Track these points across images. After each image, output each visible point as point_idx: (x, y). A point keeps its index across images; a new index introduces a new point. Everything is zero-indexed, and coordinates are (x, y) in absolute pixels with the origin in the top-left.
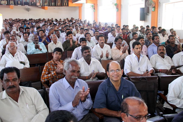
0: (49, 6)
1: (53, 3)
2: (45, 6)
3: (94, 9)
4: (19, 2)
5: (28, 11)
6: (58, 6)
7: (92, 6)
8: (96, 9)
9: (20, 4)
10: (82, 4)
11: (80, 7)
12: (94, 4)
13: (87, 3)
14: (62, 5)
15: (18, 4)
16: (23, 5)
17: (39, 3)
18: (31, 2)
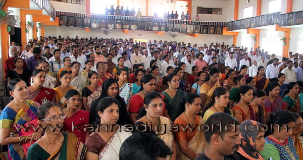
0: (200, 33)
1: (205, 31)
2: (195, 33)
3: (255, 40)
4: (170, 28)
5: (174, 37)
6: (210, 34)
7: (253, 37)
8: (257, 40)
9: (170, 31)
10: (238, 33)
11: (235, 36)
12: (256, 35)
13: (248, 33)
14: (214, 33)
15: (168, 30)
16: (173, 31)
17: (190, 29)
18: (182, 29)
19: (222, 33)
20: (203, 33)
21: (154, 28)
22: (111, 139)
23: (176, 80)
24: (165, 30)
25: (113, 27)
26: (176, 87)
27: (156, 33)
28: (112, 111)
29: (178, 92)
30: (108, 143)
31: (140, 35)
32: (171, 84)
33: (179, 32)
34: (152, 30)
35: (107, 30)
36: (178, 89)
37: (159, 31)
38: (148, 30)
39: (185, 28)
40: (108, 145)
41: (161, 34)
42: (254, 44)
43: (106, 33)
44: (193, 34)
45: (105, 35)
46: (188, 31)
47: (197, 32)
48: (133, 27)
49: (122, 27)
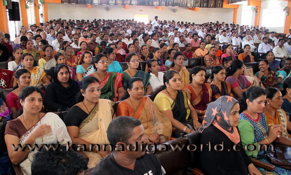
0: (200, 7)
1: (205, 4)
2: (195, 7)
3: (256, 12)
4: (170, 3)
5: (174, 12)
6: (210, 7)
7: (254, 8)
8: (258, 12)
9: (171, 5)
10: (238, 5)
11: (235, 9)
12: (257, 6)
13: (249, 5)
14: (215, 6)
15: (169, 5)
16: (173, 6)
17: (190, 3)
18: (182, 3)
19: (222, 7)
20: (203, 7)
21: (155, 3)
22: (33, 127)
23: (134, 60)
24: (166, 5)
25: (114, 3)
26: (136, 67)
27: (157, 8)
28: (33, 99)
29: (137, 72)
30: (29, 132)
31: (141, 11)
32: (130, 64)
33: (180, 6)
34: (152, 5)
35: (108, 6)
36: (137, 69)
37: (159, 5)
38: (149, 5)
39: (186, 2)
40: (28, 133)
41: (162, 9)
42: (255, 16)
43: (108, 9)
44: (193, 8)
45: (106, 11)
46: (189, 5)
47: (197, 6)
48: (133, 2)
49: (123, 2)
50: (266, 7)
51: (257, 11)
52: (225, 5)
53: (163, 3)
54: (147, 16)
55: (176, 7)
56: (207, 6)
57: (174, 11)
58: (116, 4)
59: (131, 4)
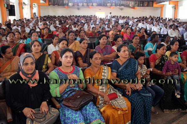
0: (138, 6)
1: (141, 5)
2: (135, 6)
6: (145, 6)
10: (164, 5)
11: (162, 7)
12: (175, 5)
13: (169, 4)
15: (117, 5)
16: (120, 6)
17: (132, 4)
18: (126, 4)
19: (153, 6)
20: (140, 6)
21: (108, 5)
24: (115, 6)
27: (110, 7)
31: (100, 9)
33: (124, 6)
35: (78, 7)
37: (111, 6)
38: (104, 6)
39: (128, 3)
41: (113, 8)
42: (174, 11)
43: (79, 9)
44: (133, 8)
45: (78, 10)
46: (131, 5)
47: (136, 6)
48: (94, 4)
49: (88, 4)
50: (182, 5)
51: (176, 8)
52: (155, 5)
53: (114, 4)
54: (104, 13)
55: (122, 7)
56: (143, 6)
57: (122, 9)
58: (83, 5)
59: (92, 5)
